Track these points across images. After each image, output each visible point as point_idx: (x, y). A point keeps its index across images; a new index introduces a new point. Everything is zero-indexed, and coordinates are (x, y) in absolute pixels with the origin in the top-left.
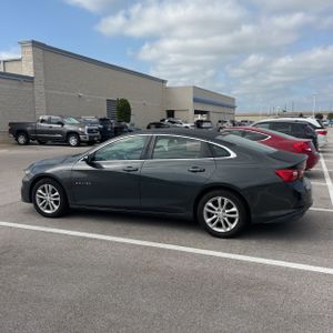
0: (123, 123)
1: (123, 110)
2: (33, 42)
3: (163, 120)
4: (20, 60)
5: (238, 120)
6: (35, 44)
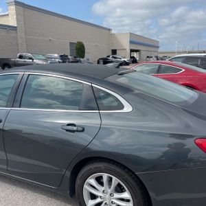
2: (16, 2)
4: (7, 15)
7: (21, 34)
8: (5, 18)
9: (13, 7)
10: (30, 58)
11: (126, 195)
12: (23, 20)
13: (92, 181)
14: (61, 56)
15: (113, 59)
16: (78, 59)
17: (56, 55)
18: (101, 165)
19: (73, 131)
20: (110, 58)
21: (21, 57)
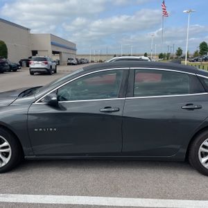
0: (4, 59)
3: (30, 58)
5: (79, 58)
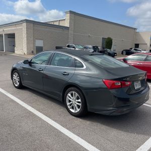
1: (108, 43)
2: (70, 11)
3: (131, 49)
4: (65, 20)
6: (71, 12)
7: (71, 32)
8: (63, 22)
9: (68, 15)
10: (74, 48)
11: (80, 100)
12: (73, 23)
13: (69, 95)
14: (94, 47)
15: (135, 51)
16: (105, 49)
17: (90, 46)
18: (72, 88)
19: (65, 75)
20: (133, 50)
21: (68, 46)
